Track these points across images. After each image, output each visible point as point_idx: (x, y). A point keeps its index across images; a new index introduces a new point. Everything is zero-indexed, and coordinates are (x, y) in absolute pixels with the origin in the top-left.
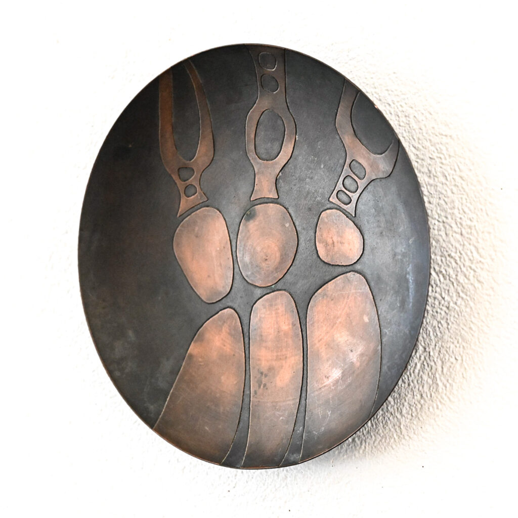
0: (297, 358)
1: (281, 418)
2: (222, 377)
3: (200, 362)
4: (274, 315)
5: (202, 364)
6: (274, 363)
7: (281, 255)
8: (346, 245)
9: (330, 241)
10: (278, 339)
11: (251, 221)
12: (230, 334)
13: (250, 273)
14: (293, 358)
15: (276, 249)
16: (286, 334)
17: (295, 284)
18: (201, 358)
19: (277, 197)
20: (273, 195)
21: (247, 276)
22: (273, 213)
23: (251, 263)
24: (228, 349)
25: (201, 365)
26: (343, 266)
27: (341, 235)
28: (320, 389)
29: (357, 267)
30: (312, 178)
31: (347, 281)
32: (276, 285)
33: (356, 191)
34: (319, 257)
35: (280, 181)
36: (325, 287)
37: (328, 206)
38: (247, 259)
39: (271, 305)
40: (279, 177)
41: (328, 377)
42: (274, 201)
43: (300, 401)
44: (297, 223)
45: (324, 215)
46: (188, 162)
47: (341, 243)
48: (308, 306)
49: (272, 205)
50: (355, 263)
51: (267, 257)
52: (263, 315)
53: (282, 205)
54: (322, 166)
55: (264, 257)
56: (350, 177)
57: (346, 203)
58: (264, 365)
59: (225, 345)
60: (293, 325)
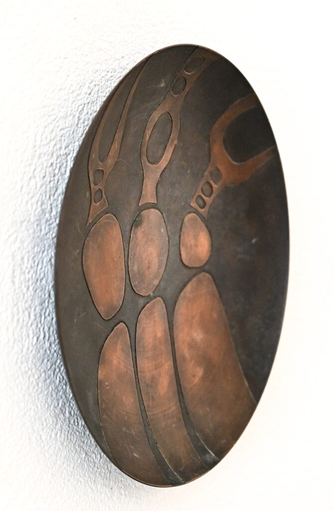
0: (169, 362)
2: (123, 398)
3: (108, 386)
4: (152, 323)
6: (154, 372)
7: (159, 262)
8: (199, 248)
9: (189, 244)
10: (155, 347)
11: (139, 228)
12: (122, 350)
13: (137, 283)
14: (166, 363)
15: (155, 255)
16: (160, 341)
17: (165, 289)
18: (107, 381)
19: (156, 203)
20: (154, 201)
21: (135, 287)
22: (154, 218)
23: (139, 271)
24: (122, 366)
25: (108, 389)
26: (197, 268)
27: (196, 237)
28: (192, 389)
29: (207, 267)
30: (180, 183)
31: (200, 282)
32: (153, 292)
33: (210, 196)
34: (182, 261)
35: (159, 185)
36: (185, 290)
37: (189, 210)
38: (136, 268)
39: (151, 314)
40: (159, 181)
41: (194, 376)
42: (154, 206)
43: (180, 405)
44: (168, 228)
45: (186, 219)
46: (101, 163)
47: (196, 246)
48: (174, 310)
49: (152, 210)
50: (205, 264)
51: (149, 264)
52: (145, 326)
53: (159, 210)
54: (189, 172)
55: (148, 265)
56: (208, 183)
57: (202, 207)
58: (148, 375)
59: (120, 364)
60: (165, 331)
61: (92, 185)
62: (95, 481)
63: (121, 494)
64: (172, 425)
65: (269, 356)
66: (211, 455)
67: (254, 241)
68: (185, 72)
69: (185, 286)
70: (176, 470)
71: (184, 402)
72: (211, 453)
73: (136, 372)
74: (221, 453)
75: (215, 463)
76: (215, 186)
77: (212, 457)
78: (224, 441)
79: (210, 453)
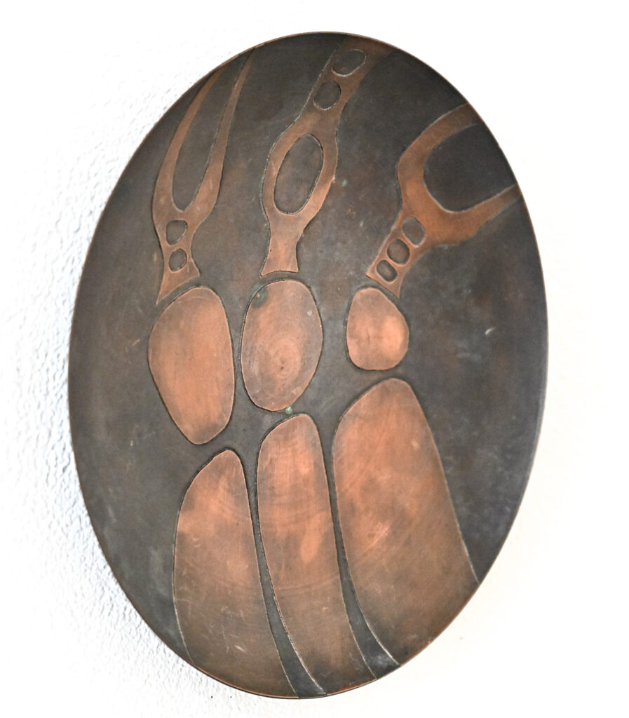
0: (324, 514)
1: (324, 608)
2: (228, 563)
3: (197, 543)
4: (290, 454)
5: (198, 546)
6: (293, 527)
7: (302, 360)
8: (385, 341)
9: (364, 335)
10: (295, 489)
11: (262, 309)
12: (229, 491)
13: (258, 391)
14: (318, 515)
15: (295, 350)
16: (306, 481)
17: (316, 402)
18: (196, 536)
19: (297, 271)
20: (291, 267)
21: (253, 397)
22: (292, 294)
23: (261, 374)
24: (228, 515)
25: (196, 548)
26: (381, 371)
27: (378, 325)
28: (365, 555)
29: (400, 371)
30: (344, 242)
31: (386, 392)
32: (293, 407)
33: (404, 261)
34: (349, 360)
35: (302, 245)
36: (356, 404)
37: (363, 283)
38: (255, 369)
39: (286, 439)
40: (301, 239)
41: (371, 536)
42: (292, 276)
43: (341, 579)
44: (322, 310)
45: (357, 297)
46: (181, 211)
47: (379, 338)
48: (333, 434)
49: (290, 282)
50: (397, 366)
51: (283, 363)
52: (275, 456)
53: (303, 282)
54: (361, 224)
55: (280, 364)
56: (399, 242)
57: (388, 279)
58: (280, 532)
59: (223, 511)
60: (316, 465)
61: (164, 244)
62: (177, 685)
63: (231, 708)
64: (322, 607)
65: (508, 509)
66: (388, 656)
67: (487, 332)
68: (335, 73)
69: (357, 397)
70: (315, 675)
71: (347, 575)
72: (388, 653)
73: (256, 526)
74: (404, 654)
75: (390, 668)
76: (414, 247)
77: (388, 659)
78: (414, 636)
79: (385, 653)
